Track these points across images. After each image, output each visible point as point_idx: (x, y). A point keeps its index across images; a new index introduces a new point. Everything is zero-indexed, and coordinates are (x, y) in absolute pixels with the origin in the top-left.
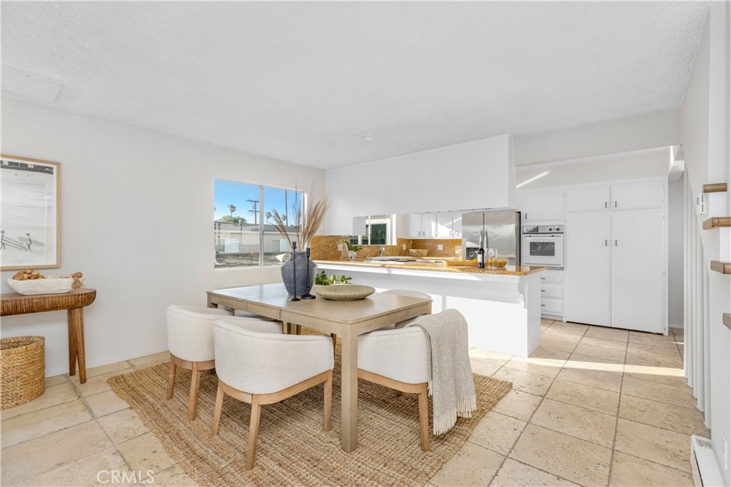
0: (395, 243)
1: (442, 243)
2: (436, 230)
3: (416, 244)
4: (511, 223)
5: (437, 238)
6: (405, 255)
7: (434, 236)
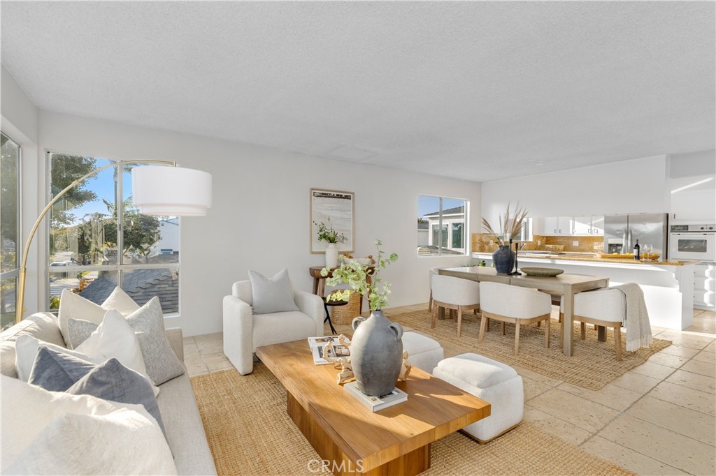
0: (531, 239)
1: (577, 240)
2: (573, 228)
3: (549, 240)
4: (658, 222)
5: (575, 235)
6: (539, 249)
7: (571, 234)
